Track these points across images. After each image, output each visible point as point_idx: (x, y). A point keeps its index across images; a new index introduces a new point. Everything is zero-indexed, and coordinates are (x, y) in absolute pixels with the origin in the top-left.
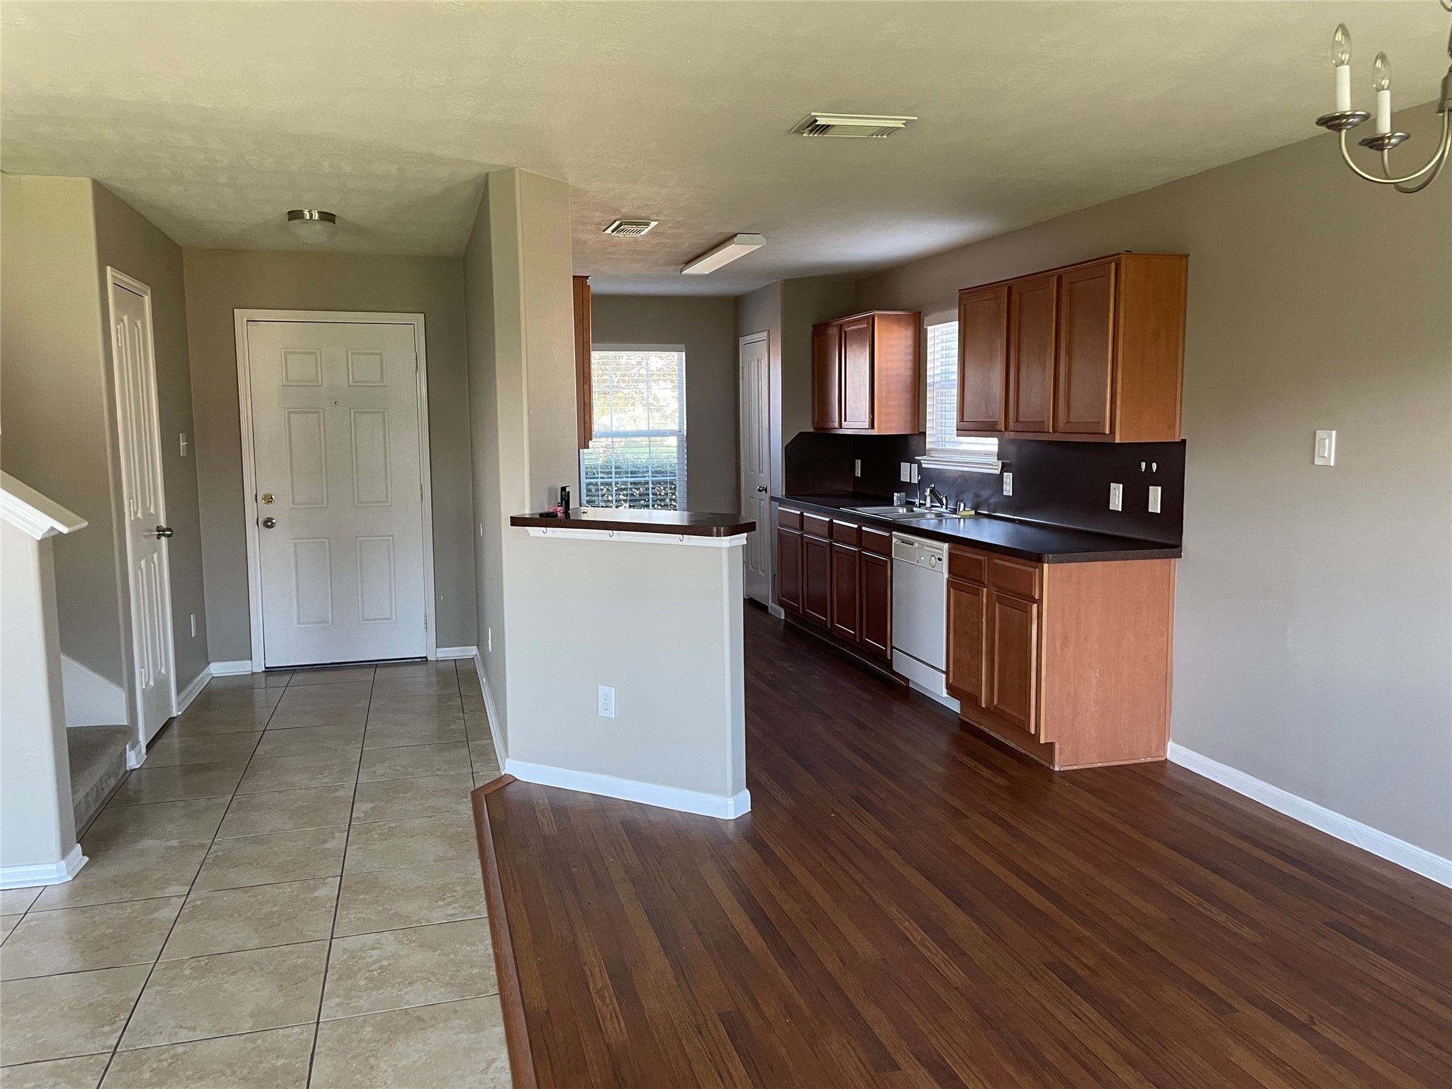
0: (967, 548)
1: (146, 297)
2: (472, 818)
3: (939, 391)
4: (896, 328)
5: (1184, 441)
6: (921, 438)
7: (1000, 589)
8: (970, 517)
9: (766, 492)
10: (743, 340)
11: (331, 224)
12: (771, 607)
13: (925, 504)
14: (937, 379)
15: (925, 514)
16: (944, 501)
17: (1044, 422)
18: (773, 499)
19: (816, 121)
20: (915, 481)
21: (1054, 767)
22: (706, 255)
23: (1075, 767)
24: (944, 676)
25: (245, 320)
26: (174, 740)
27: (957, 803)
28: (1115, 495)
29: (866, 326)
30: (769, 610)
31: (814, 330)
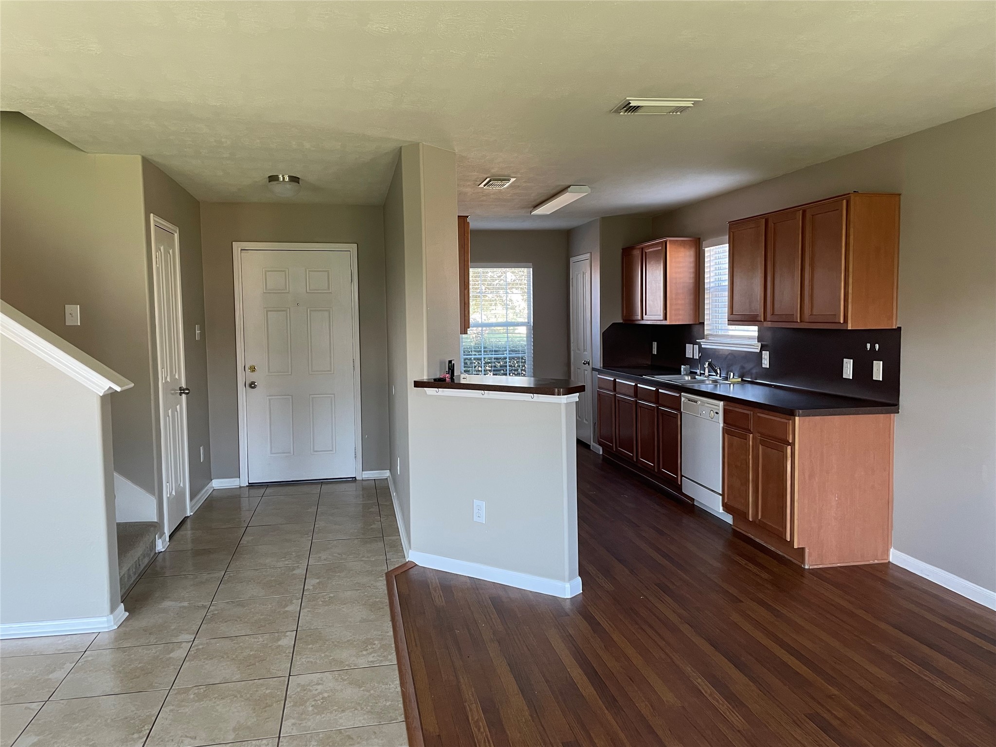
0: (737, 405)
1: (176, 234)
2: (386, 592)
3: (714, 293)
4: (682, 250)
5: (899, 329)
6: (701, 326)
7: (762, 434)
8: (738, 383)
9: (589, 365)
10: (572, 260)
11: (297, 184)
12: (593, 446)
13: (704, 374)
14: (712, 285)
15: (705, 380)
16: (719, 372)
17: (793, 315)
18: (594, 369)
19: (630, 103)
20: (697, 357)
21: (804, 565)
22: (548, 201)
23: (821, 566)
24: (721, 497)
25: (240, 249)
26: (187, 532)
27: (733, 591)
28: (847, 367)
29: (660, 248)
30: (591, 448)
31: (623, 252)
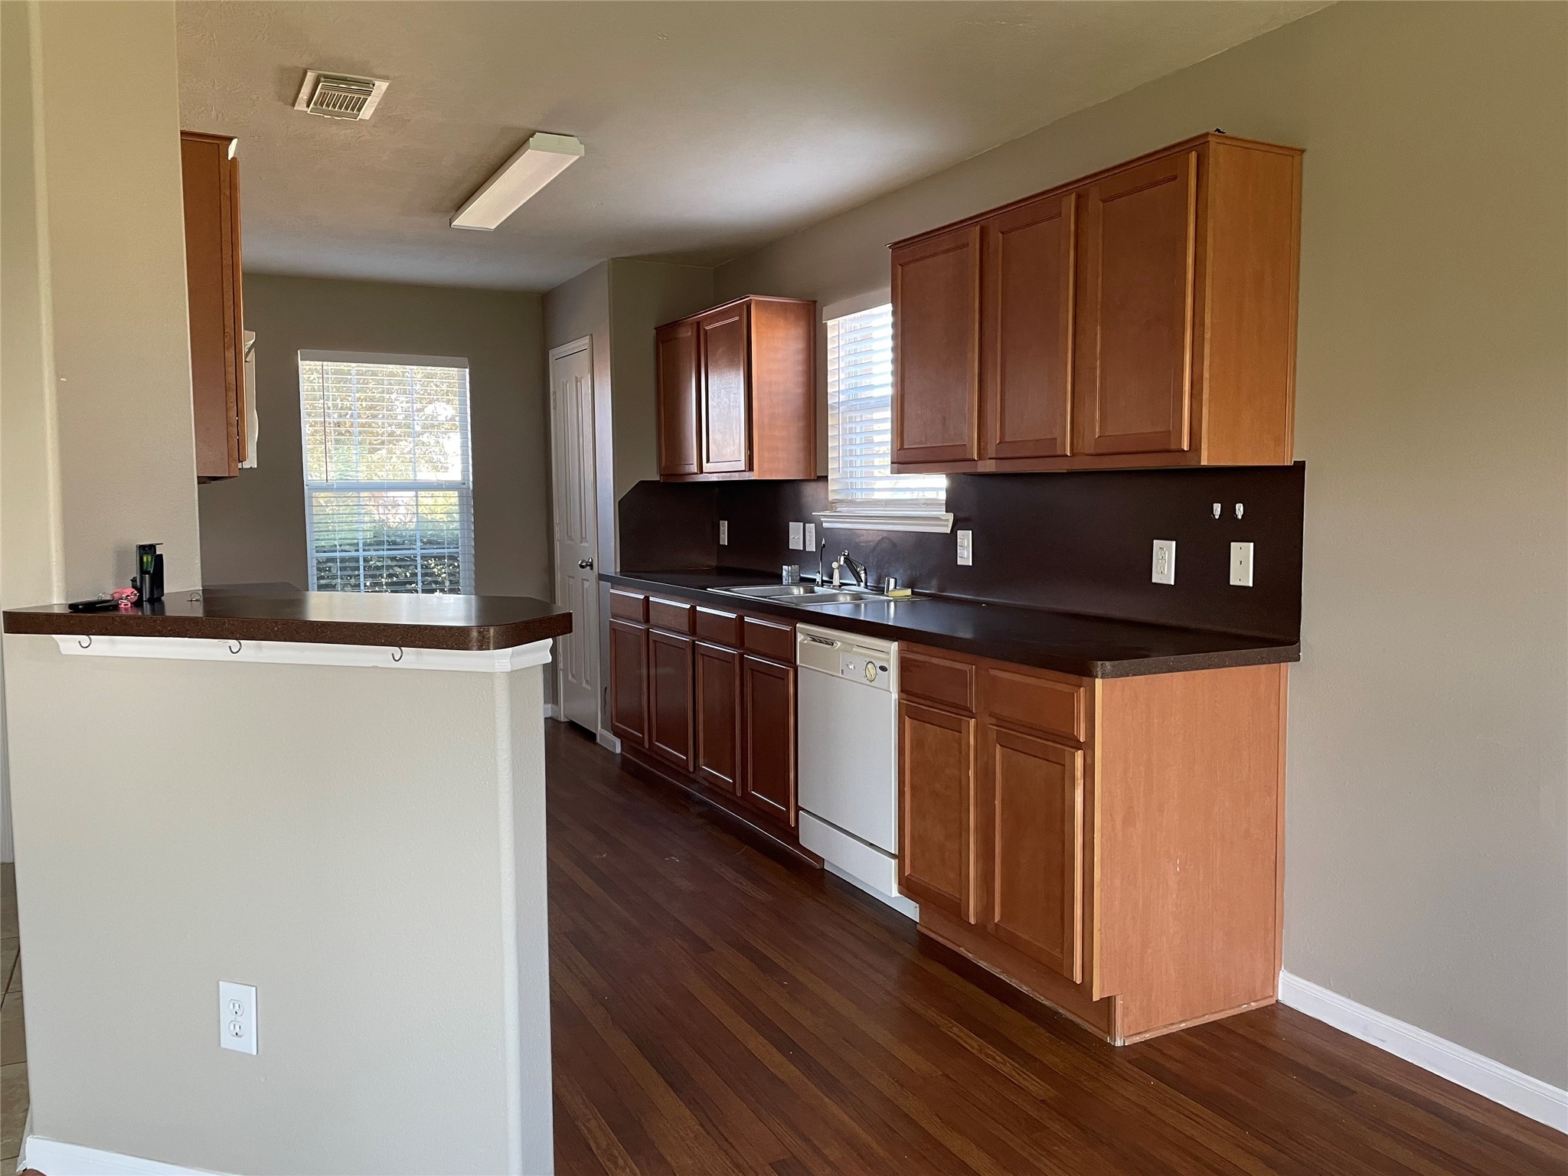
0: (934, 650)
4: (781, 323)
5: (1300, 467)
6: (820, 484)
7: (1001, 721)
9: (592, 569)
10: (554, 353)
12: (601, 735)
13: (831, 582)
15: (835, 595)
16: (863, 576)
17: (1054, 441)
18: (602, 577)
20: (812, 548)
21: (1115, 1040)
22: (487, 184)
23: (1148, 1036)
24: (893, 863)
28: (1162, 559)
29: (737, 318)
30: (598, 740)
31: (657, 334)
